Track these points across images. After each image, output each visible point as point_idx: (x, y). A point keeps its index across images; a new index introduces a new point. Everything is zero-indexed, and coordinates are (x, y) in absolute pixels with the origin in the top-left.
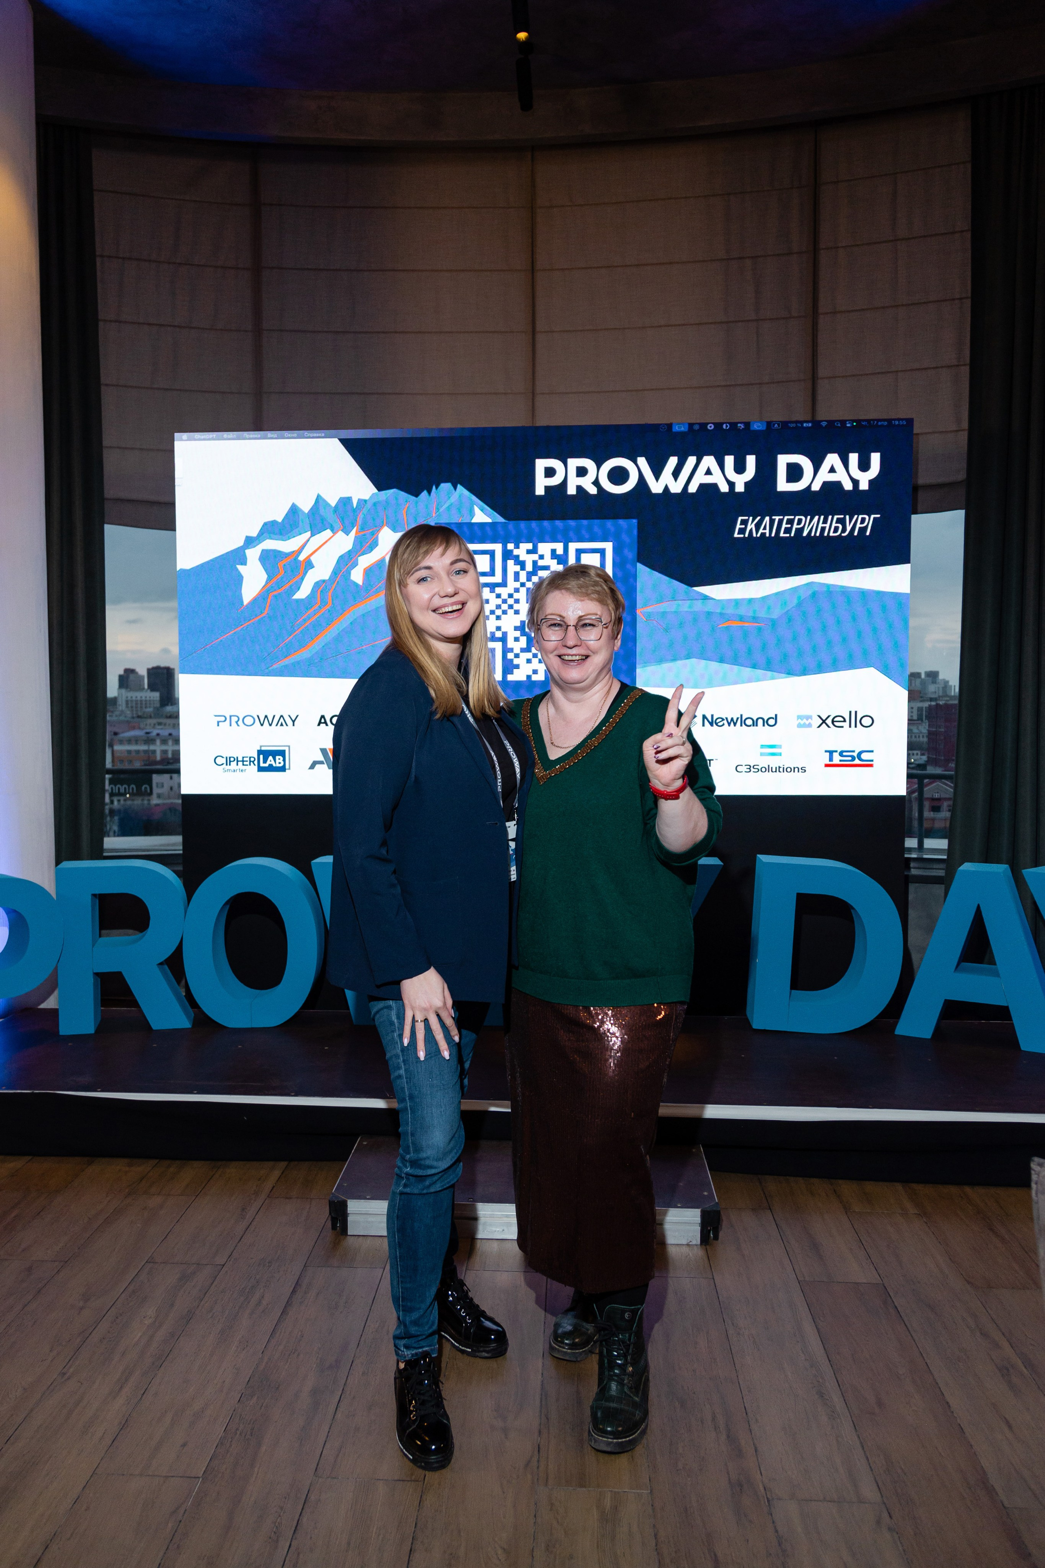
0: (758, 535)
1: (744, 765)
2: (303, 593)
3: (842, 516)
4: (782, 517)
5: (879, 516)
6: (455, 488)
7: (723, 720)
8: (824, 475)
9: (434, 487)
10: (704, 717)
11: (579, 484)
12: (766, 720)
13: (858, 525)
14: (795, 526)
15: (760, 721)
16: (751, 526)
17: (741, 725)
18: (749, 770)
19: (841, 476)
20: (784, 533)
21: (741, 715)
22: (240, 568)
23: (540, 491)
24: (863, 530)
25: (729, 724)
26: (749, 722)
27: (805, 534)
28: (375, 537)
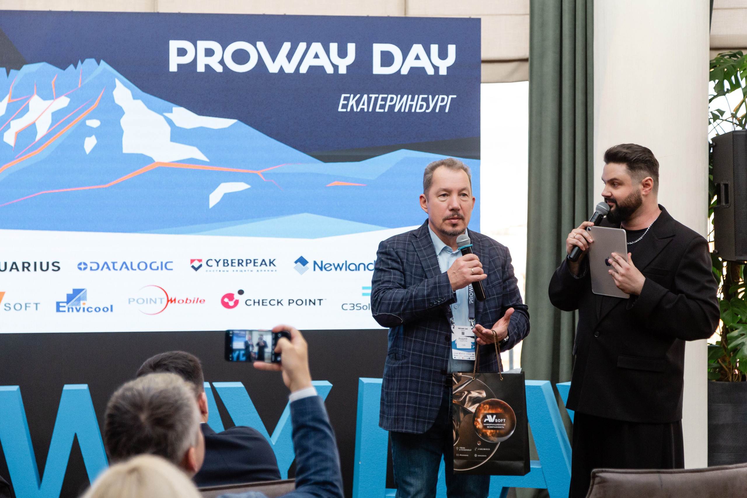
0: (359, 110)
1: (348, 304)
3: (426, 96)
4: (377, 95)
5: (455, 96)
6: (99, 63)
7: (331, 265)
8: (411, 62)
9: (80, 62)
10: (315, 263)
11: (207, 63)
12: (366, 265)
13: (439, 104)
14: (388, 103)
15: (362, 267)
16: (352, 102)
17: (346, 270)
18: (352, 308)
19: (424, 63)
20: (380, 108)
21: (346, 261)
23: (173, 68)
24: (443, 108)
25: (336, 269)
26: (353, 267)
27: (396, 110)
28: (26, 103)
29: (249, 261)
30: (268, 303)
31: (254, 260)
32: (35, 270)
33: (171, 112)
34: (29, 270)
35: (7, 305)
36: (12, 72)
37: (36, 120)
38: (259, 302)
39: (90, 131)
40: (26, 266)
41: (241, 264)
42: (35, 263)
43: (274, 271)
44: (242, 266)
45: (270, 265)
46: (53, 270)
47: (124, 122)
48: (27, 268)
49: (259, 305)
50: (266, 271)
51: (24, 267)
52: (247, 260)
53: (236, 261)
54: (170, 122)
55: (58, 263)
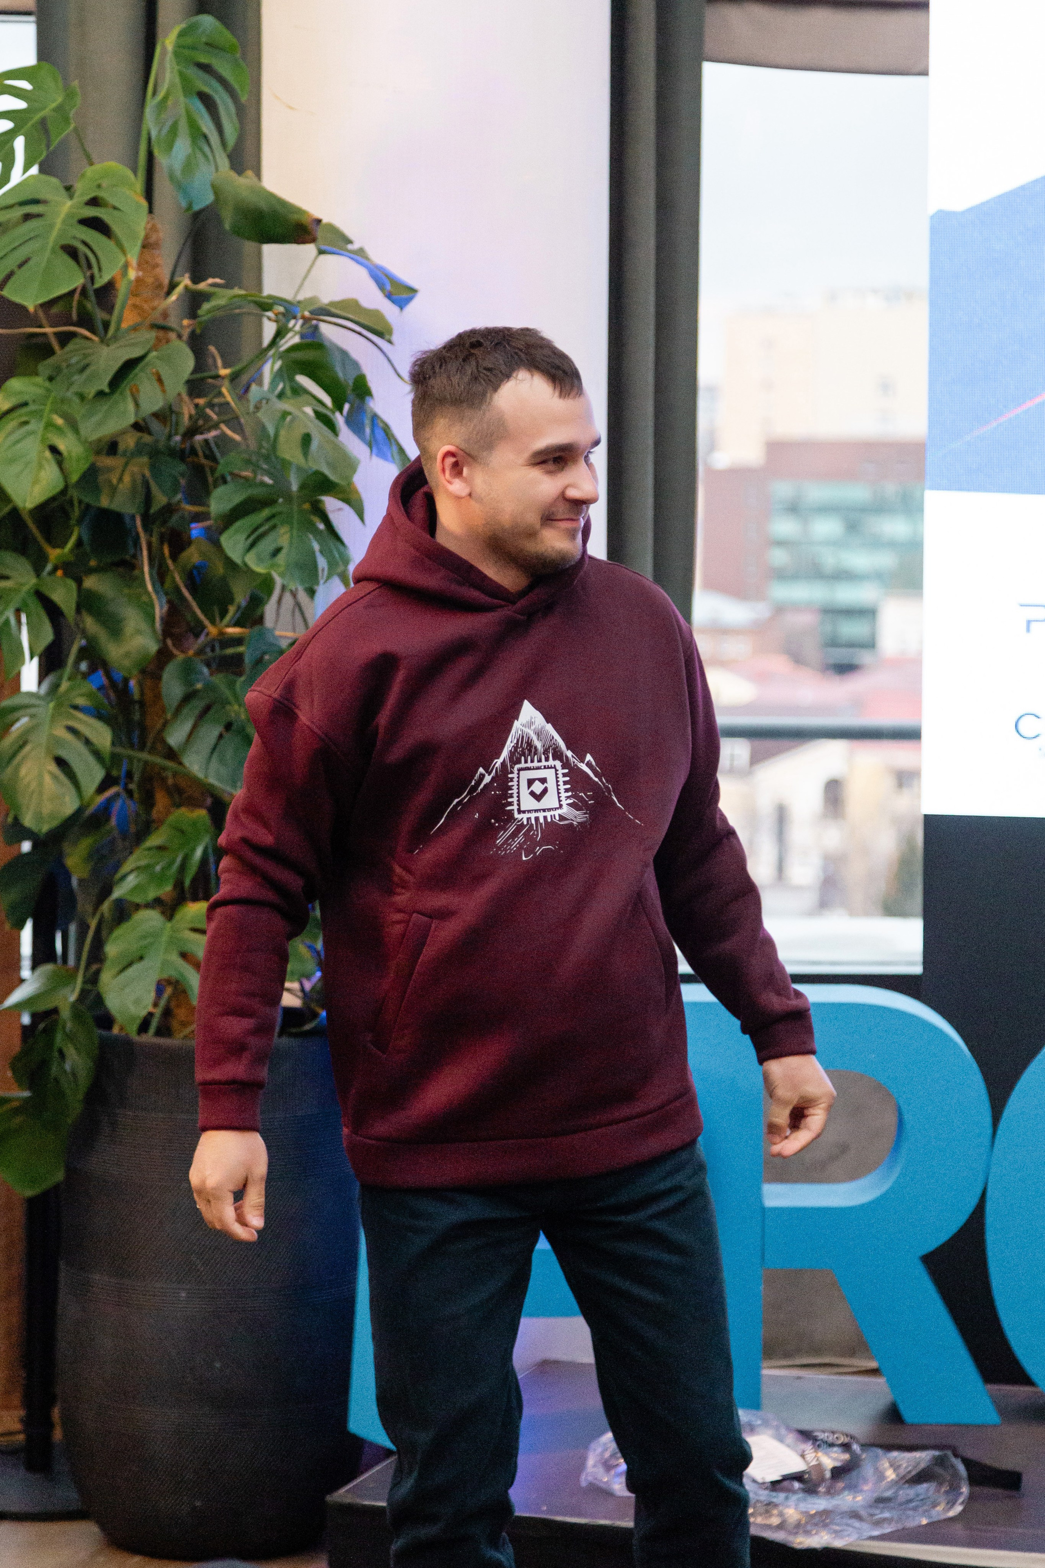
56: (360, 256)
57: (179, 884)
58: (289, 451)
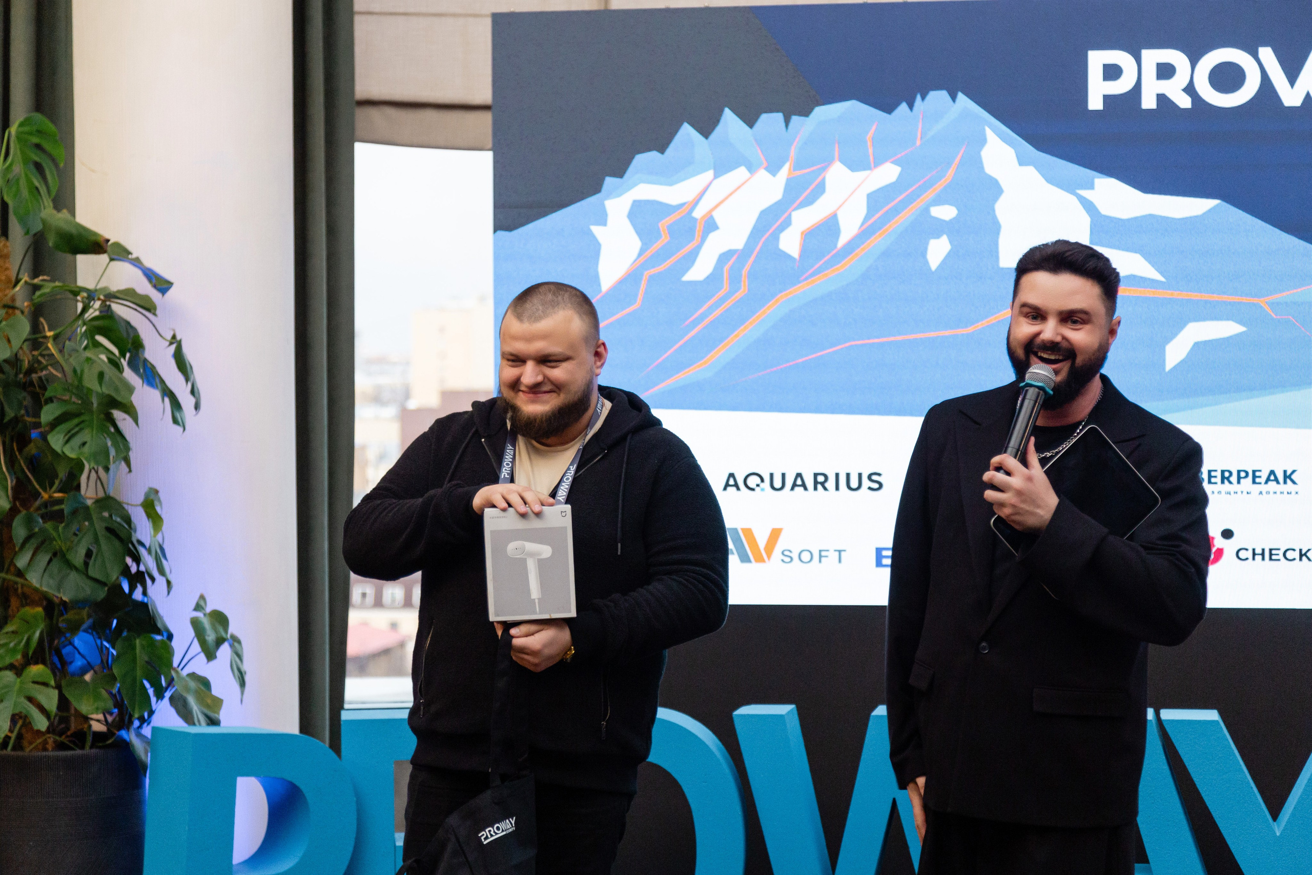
2: (700, 270)
6: (954, 98)
9: (919, 97)
11: (1160, 92)
22: (595, 229)
23: (1095, 103)
28: (820, 178)
29: (1243, 474)
30: (1281, 557)
31: (1254, 472)
32: (837, 488)
33: (1091, 187)
34: (825, 489)
35: (786, 553)
36: (795, 119)
37: (838, 209)
38: (1263, 554)
39: (939, 228)
40: (820, 481)
41: (1228, 479)
42: (837, 475)
43: (1293, 493)
44: (1230, 482)
45: (1285, 482)
46: (870, 488)
47: (1001, 209)
48: (823, 484)
49: (1263, 559)
50: (1278, 493)
51: (816, 483)
52: (1239, 472)
53: (1219, 474)
54: (1089, 206)
55: (879, 475)
56: (137, 262)
57: (25, 655)
58: (90, 382)
